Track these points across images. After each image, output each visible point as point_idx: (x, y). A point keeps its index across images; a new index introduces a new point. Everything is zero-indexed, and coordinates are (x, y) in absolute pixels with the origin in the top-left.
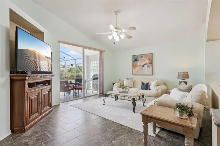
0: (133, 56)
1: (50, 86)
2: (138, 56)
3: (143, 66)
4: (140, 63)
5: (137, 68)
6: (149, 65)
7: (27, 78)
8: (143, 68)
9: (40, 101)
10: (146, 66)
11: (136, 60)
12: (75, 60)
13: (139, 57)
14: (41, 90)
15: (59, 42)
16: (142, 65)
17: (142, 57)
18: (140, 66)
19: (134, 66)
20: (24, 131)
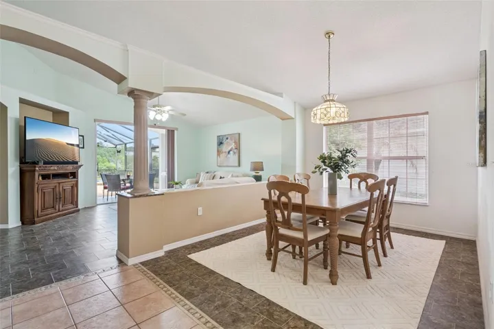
0: (218, 137)
1: (75, 179)
2: (223, 136)
3: (229, 152)
4: (225, 148)
5: (223, 156)
6: (235, 151)
7: (37, 169)
8: (229, 156)
9: (57, 195)
10: (231, 152)
11: (221, 143)
12: (126, 144)
13: (225, 138)
14: (59, 183)
15: (95, 121)
16: (227, 151)
17: (227, 139)
18: (225, 152)
19: (219, 152)
20: (34, 223)
